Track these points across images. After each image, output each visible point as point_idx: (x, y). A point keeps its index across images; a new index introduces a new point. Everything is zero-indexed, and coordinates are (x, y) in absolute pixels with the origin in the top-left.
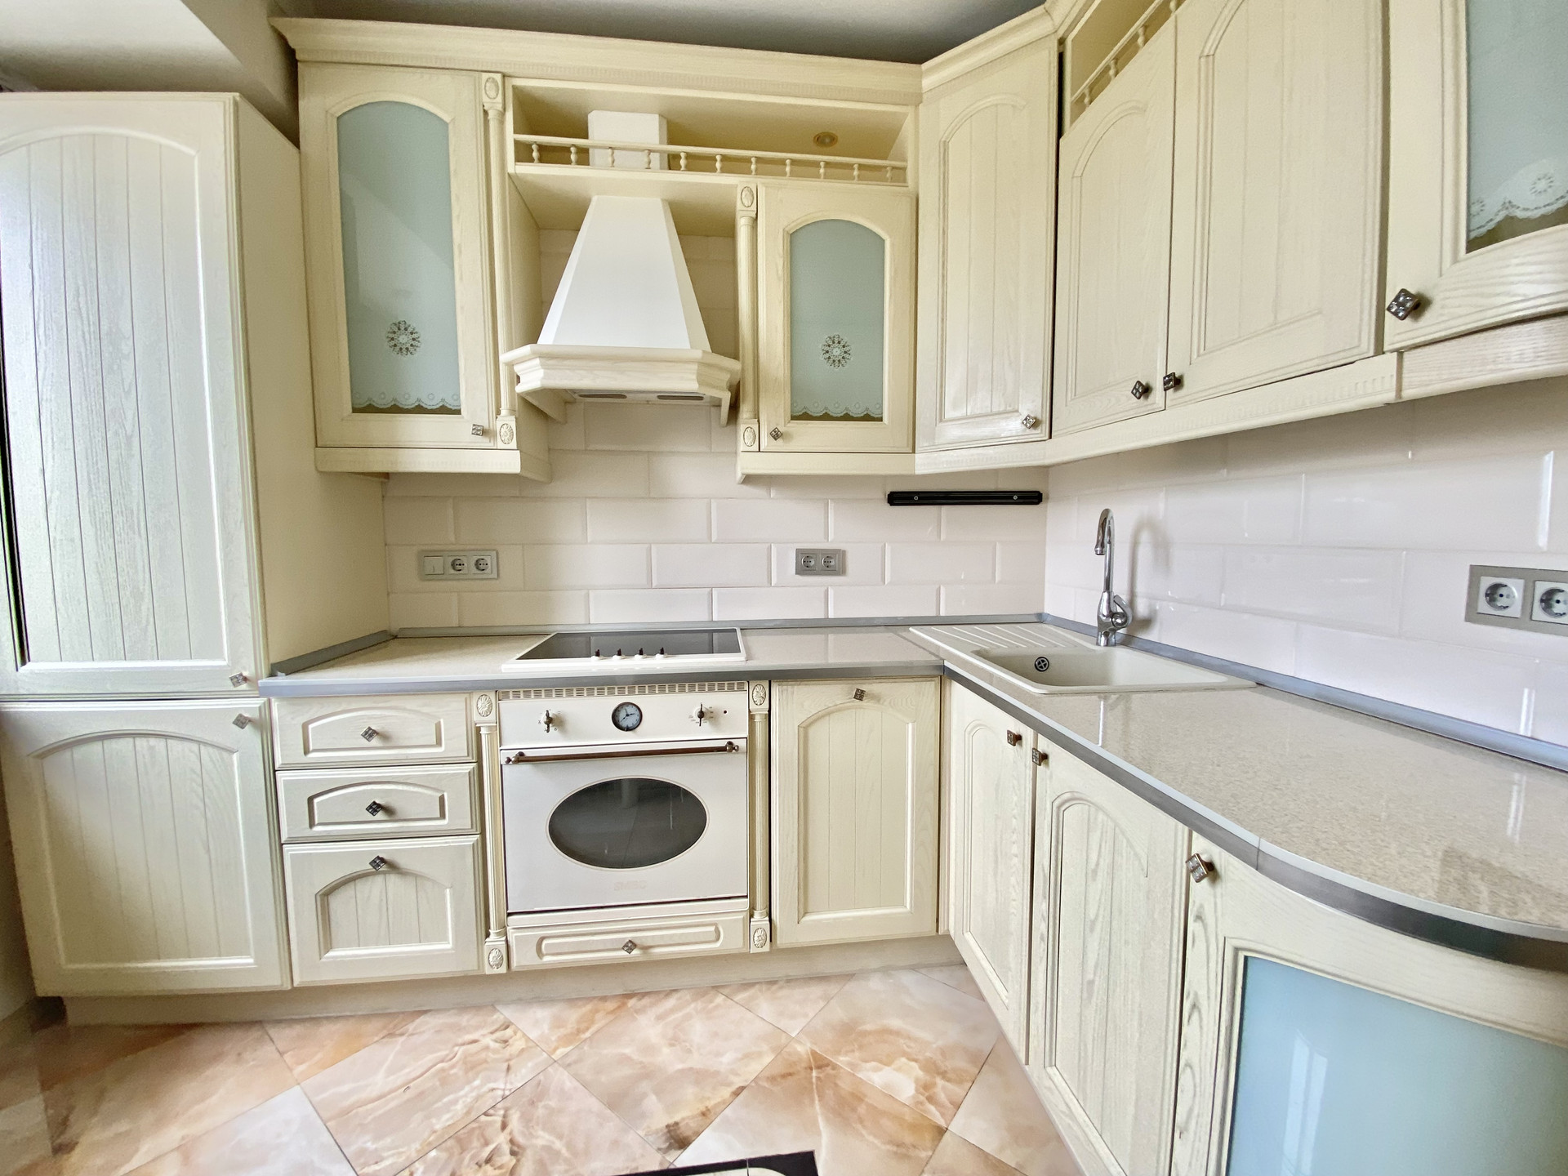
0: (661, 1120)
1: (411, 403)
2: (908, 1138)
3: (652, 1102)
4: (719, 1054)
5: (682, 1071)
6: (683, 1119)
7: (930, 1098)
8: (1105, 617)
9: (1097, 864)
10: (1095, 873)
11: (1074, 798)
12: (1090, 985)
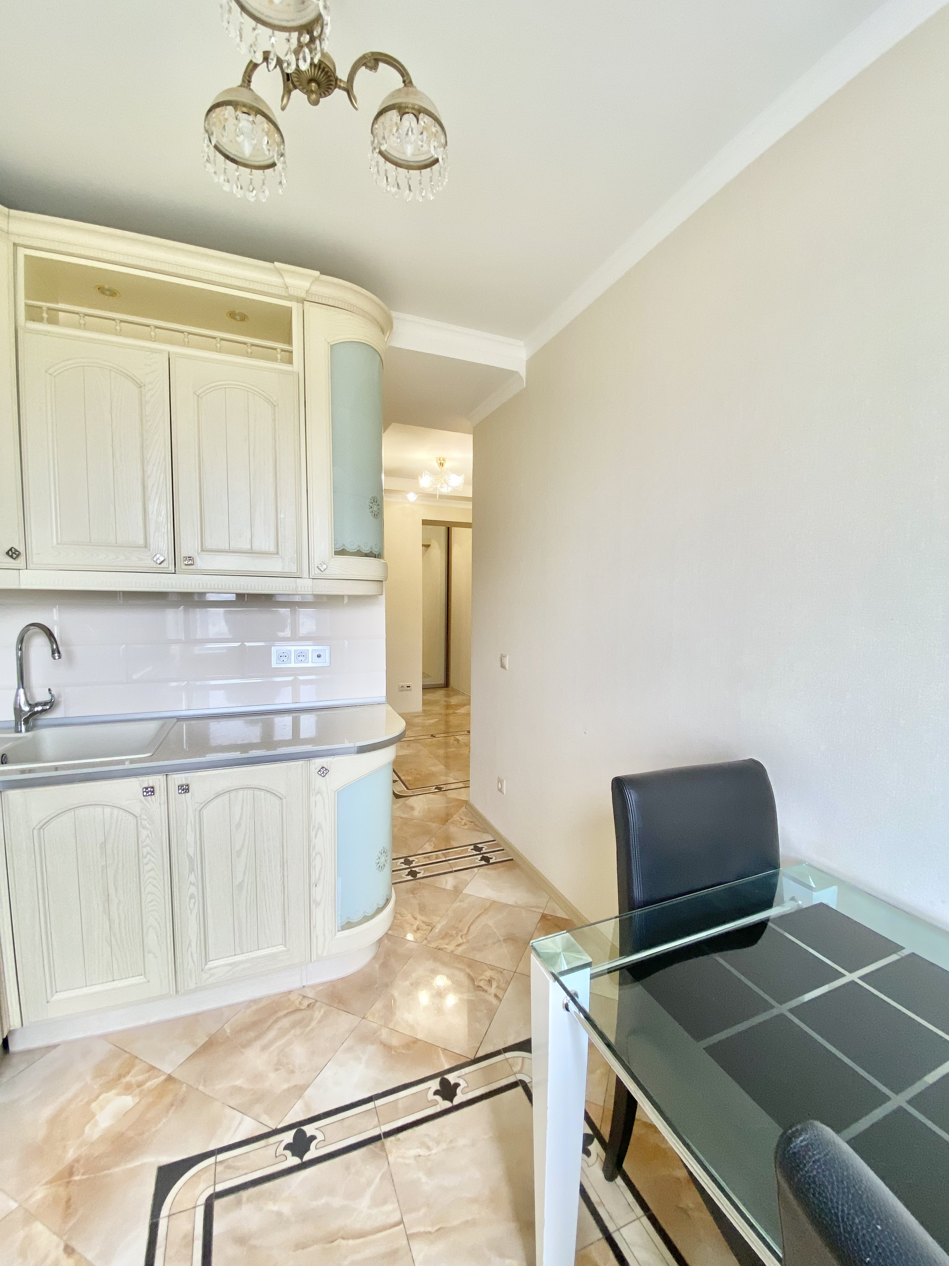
7: (140, 1085)
8: (26, 709)
9: (241, 818)
10: (239, 825)
11: (218, 795)
12: (240, 886)
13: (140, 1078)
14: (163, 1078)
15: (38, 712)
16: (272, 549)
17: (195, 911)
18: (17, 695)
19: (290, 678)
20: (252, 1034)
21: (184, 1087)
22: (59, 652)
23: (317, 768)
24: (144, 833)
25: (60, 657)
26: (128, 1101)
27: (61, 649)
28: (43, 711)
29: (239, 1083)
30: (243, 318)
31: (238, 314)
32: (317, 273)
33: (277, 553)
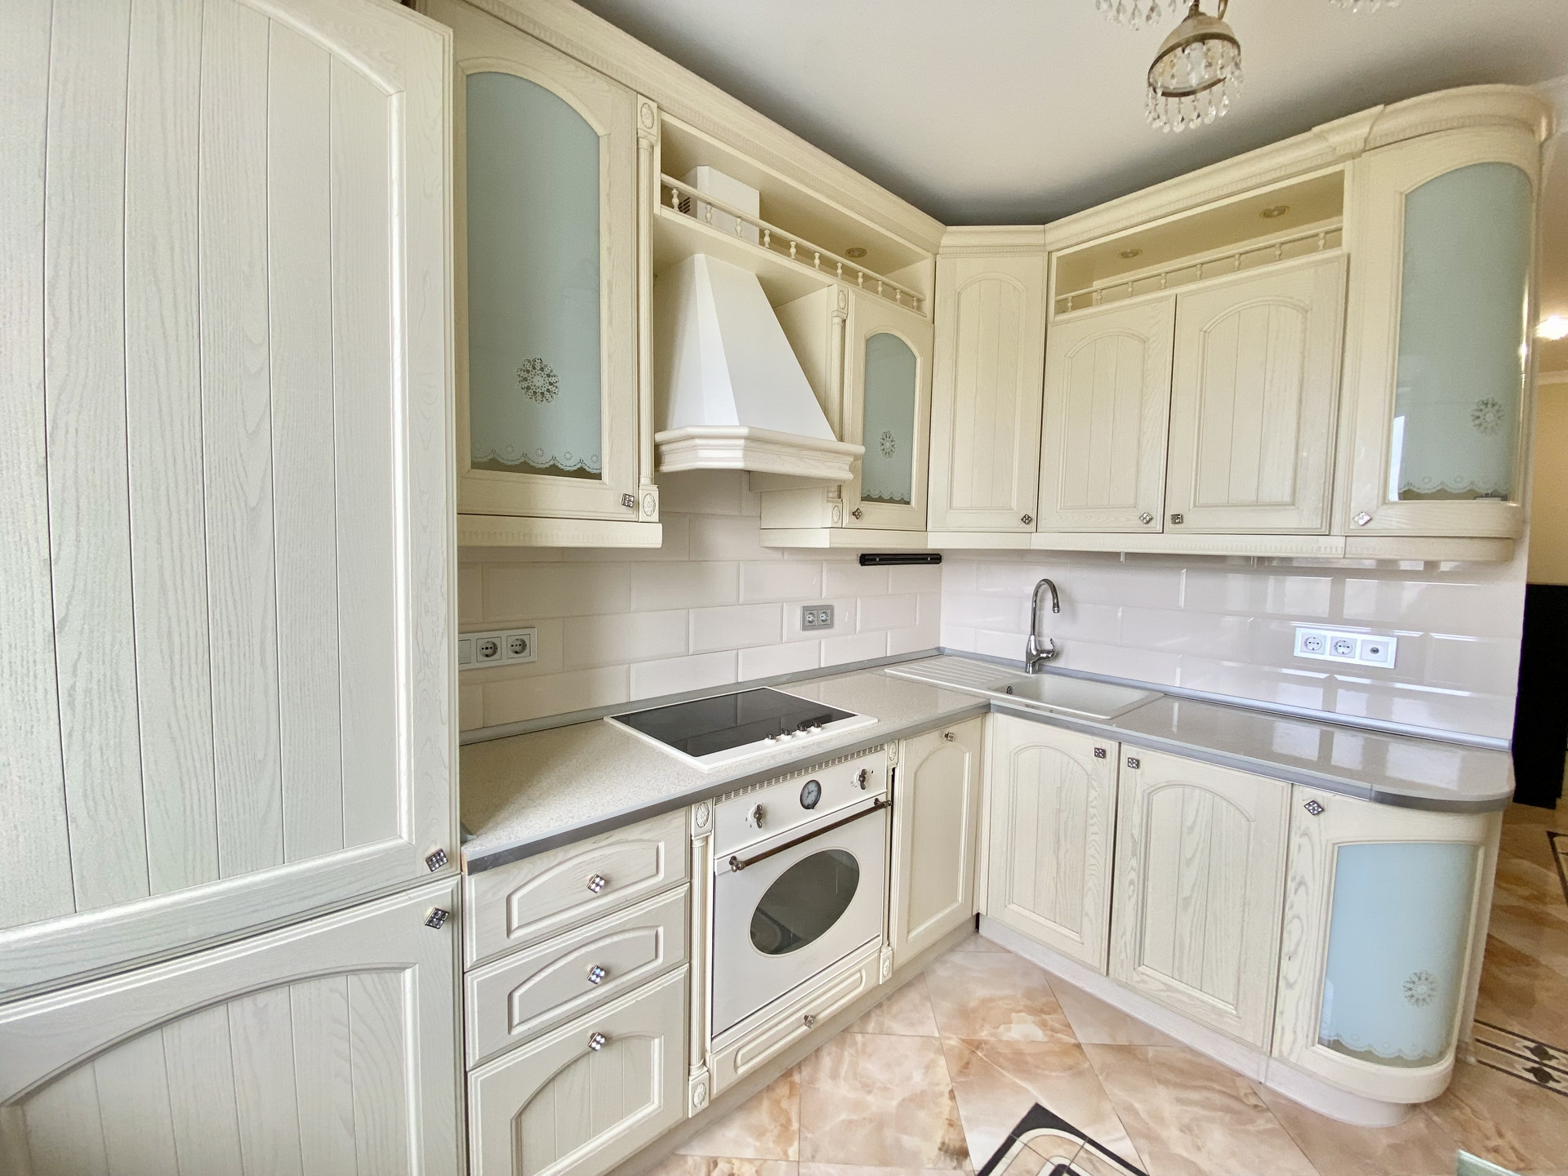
0: (931, 1150)
1: (544, 461)
2: (1070, 1061)
3: (910, 1142)
4: (909, 1078)
5: (900, 1105)
6: (943, 1137)
7: (1053, 1030)
8: (1034, 653)
9: (1194, 822)
10: (1191, 829)
11: (1170, 785)
12: (1187, 900)
13: (1057, 1026)
14: (1073, 1041)
15: (1044, 658)
16: (1287, 499)
17: (1134, 899)
18: (1029, 640)
19: (1323, 676)
20: (1171, 1076)
21: (1086, 1065)
22: (1058, 607)
23: (1307, 800)
24: (1093, 794)
25: (1058, 611)
26: (1039, 1034)
27: (1060, 604)
28: (1047, 657)
29: (1137, 1106)
30: (1282, 211)
31: (1274, 210)
32: (1380, 107)
33: (1293, 504)
